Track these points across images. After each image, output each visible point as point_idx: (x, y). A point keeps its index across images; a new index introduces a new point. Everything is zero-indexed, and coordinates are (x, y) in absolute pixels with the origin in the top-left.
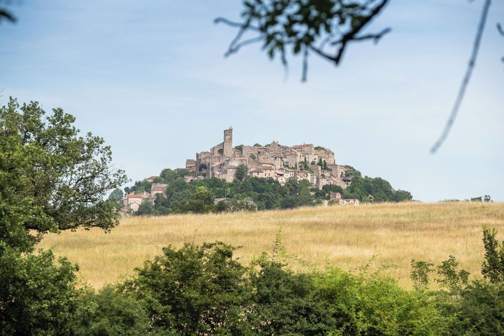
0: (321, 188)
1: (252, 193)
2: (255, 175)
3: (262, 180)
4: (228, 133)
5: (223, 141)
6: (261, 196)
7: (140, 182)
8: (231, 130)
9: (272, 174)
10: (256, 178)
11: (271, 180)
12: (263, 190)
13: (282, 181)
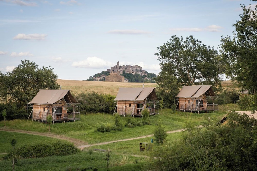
0: (142, 76)
1: (127, 77)
2: (127, 73)
3: (129, 74)
4: (118, 63)
5: (117, 64)
6: (129, 78)
7: (96, 74)
8: (119, 62)
9: (131, 72)
10: (128, 73)
11: (131, 74)
12: (129, 76)
13: (134, 74)
